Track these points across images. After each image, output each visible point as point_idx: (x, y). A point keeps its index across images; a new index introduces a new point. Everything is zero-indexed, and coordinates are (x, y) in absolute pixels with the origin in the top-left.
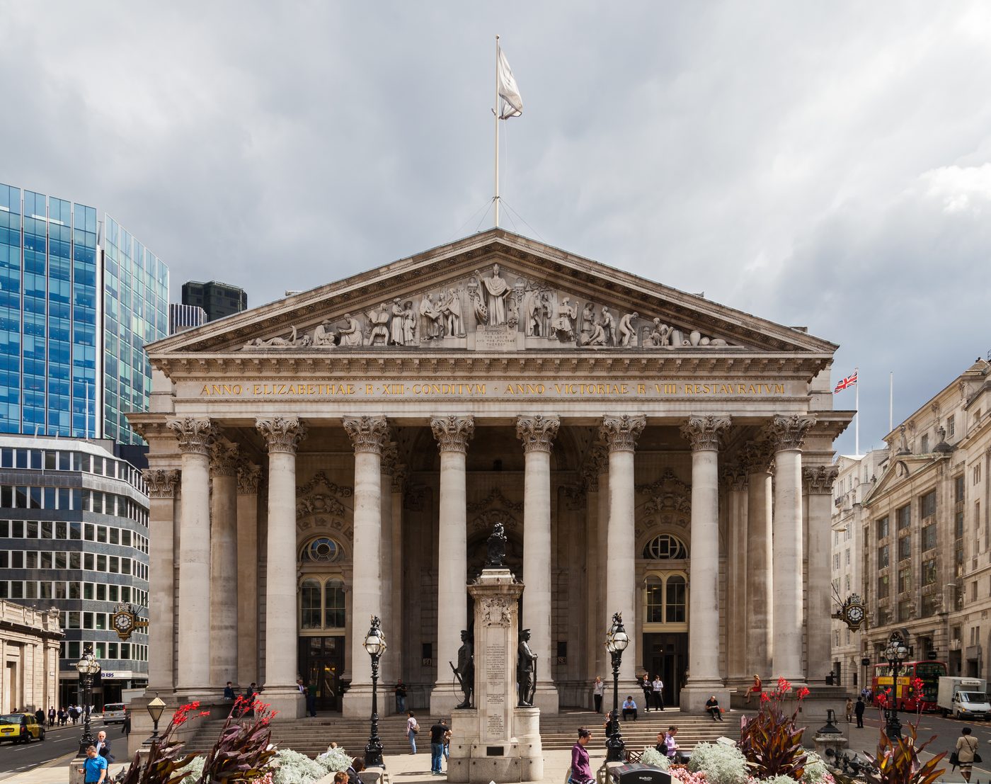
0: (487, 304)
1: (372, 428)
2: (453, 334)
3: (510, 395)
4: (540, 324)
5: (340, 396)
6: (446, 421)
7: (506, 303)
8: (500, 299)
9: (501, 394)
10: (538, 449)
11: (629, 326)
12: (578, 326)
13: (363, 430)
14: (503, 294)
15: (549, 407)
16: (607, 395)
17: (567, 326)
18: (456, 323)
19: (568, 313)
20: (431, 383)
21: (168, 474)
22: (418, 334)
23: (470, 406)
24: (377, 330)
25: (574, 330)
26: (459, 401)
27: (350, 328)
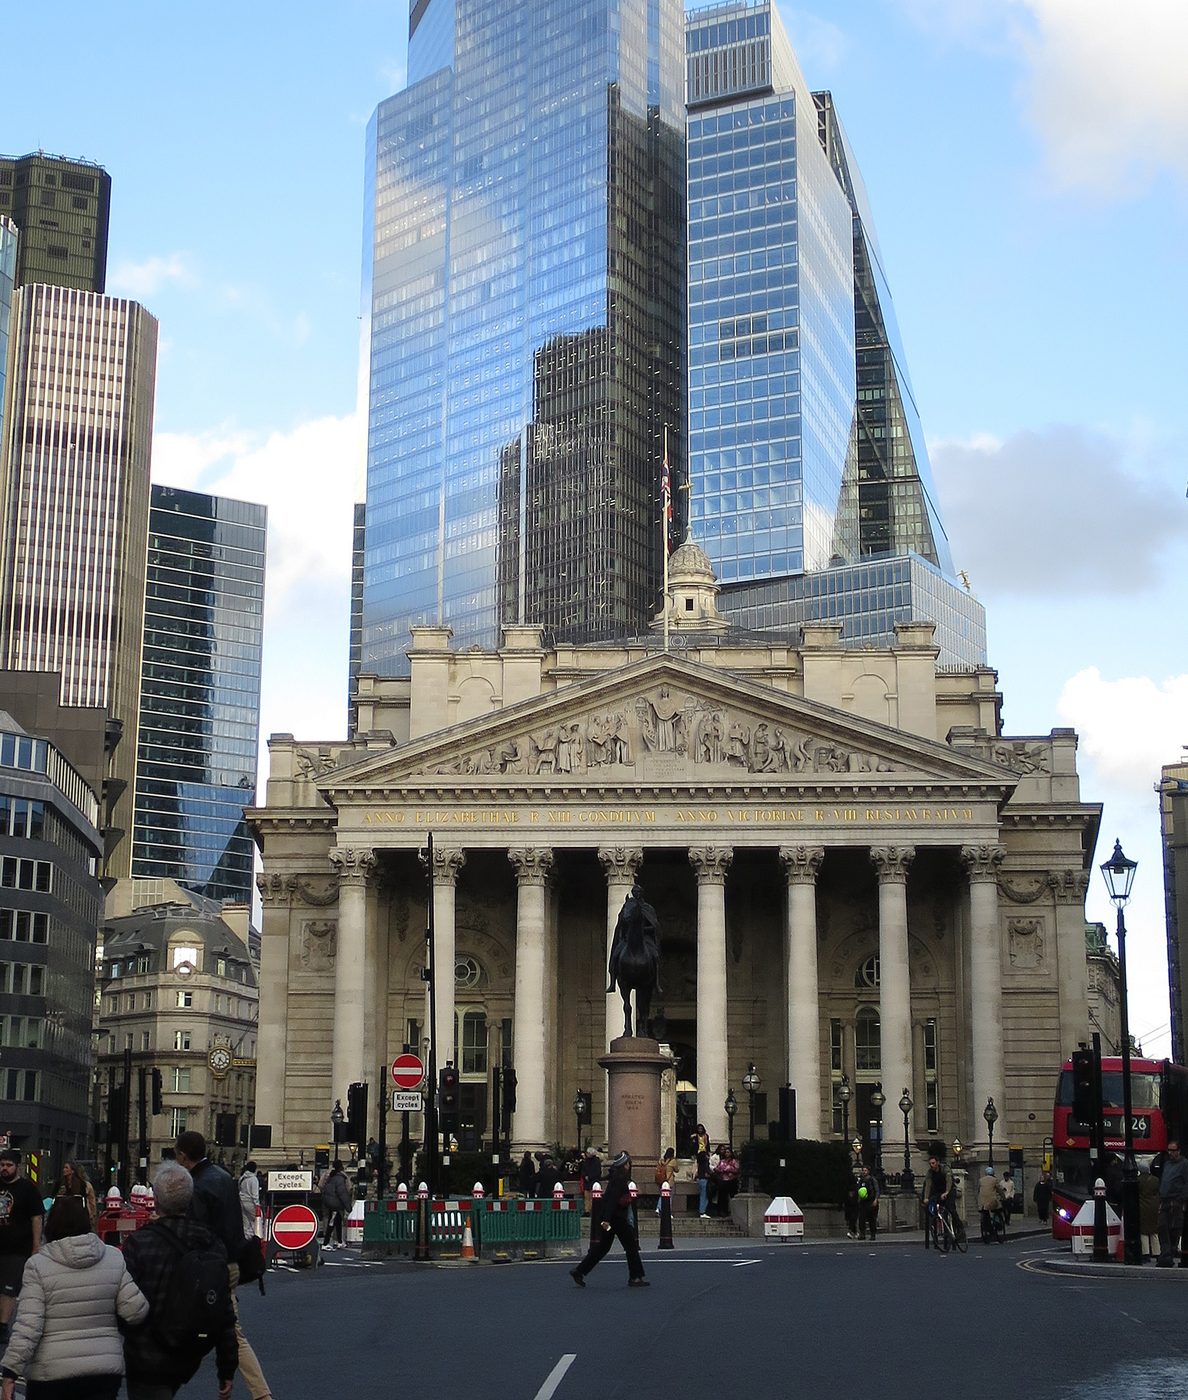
0: (656, 726)
1: (537, 859)
2: (621, 762)
3: (681, 823)
4: (711, 749)
5: (504, 824)
6: (614, 851)
7: (675, 726)
8: (670, 722)
9: (671, 823)
10: (711, 881)
11: (803, 751)
12: (752, 749)
13: (528, 861)
14: (673, 717)
15: (723, 835)
16: (782, 823)
17: (738, 751)
18: (624, 750)
19: (739, 737)
20: (599, 809)
21: (284, 878)
22: (584, 758)
23: (639, 835)
24: (543, 757)
25: (747, 754)
26: (628, 829)
27: (516, 755)
